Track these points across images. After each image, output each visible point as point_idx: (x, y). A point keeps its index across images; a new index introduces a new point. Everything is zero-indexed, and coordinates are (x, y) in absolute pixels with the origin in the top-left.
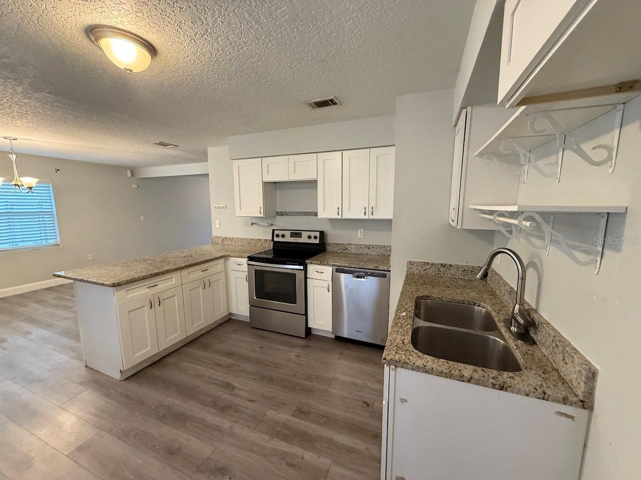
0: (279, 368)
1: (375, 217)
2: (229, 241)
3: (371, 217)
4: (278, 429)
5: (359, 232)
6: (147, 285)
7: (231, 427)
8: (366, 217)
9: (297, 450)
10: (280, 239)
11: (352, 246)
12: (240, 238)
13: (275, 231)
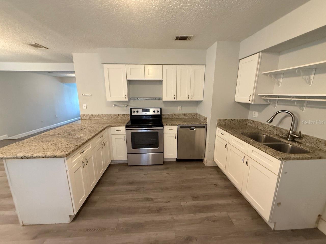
0: (165, 182)
1: (193, 100)
2: (96, 117)
3: (191, 100)
4: (194, 209)
5: (179, 108)
6: (79, 152)
7: (171, 218)
8: (189, 100)
9: (210, 214)
10: (136, 114)
11: (176, 115)
12: (104, 115)
13: (132, 109)
